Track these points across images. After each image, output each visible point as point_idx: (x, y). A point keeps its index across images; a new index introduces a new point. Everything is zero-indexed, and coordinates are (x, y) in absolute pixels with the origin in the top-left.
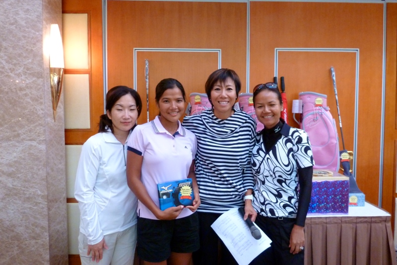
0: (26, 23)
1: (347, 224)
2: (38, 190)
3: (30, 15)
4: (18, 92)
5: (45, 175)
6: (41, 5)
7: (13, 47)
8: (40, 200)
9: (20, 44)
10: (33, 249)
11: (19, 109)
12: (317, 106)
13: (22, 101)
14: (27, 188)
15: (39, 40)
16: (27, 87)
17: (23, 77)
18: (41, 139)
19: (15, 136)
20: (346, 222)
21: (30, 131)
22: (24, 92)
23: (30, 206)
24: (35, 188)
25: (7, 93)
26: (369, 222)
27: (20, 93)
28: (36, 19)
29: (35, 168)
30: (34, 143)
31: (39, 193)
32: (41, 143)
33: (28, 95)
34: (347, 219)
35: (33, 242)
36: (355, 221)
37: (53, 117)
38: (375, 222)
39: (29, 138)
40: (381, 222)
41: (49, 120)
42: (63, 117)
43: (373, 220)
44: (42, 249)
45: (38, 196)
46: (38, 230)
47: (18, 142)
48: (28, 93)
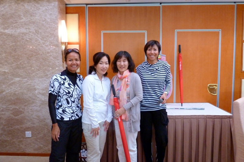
0: (50, 20)
1: (209, 119)
3: (52, 17)
4: (47, 54)
6: (57, 11)
7: (44, 32)
9: (48, 31)
11: (47, 63)
13: (49, 58)
15: (57, 29)
16: (51, 52)
17: (49, 47)
19: (45, 76)
22: (50, 54)
25: (42, 54)
28: (55, 18)
33: (52, 56)
37: (62, 66)
38: (224, 118)
40: (227, 118)
47: (47, 78)
48: (52, 54)
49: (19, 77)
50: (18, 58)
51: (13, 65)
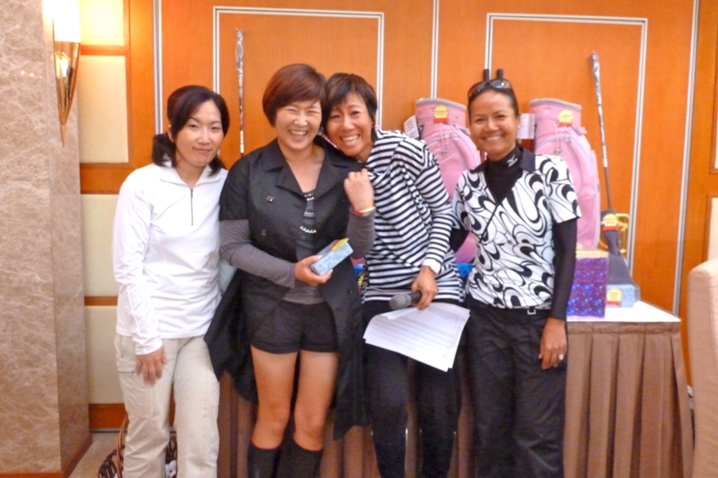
1: (603, 335)
2: (35, 274)
5: (49, 246)
8: (40, 293)
10: (26, 384)
12: (561, 125)
14: (15, 270)
17: (5, 59)
18: (41, 177)
20: (600, 332)
21: (19, 163)
23: (19, 304)
24: (30, 269)
26: (641, 332)
29: (30, 232)
30: (27, 186)
31: (38, 279)
32: (39, 185)
33: (15, 93)
34: (603, 326)
35: (27, 371)
36: (617, 330)
37: (60, 136)
38: (653, 332)
39: (17, 176)
40: (662, 332)
41: (54, 142)
42: (77, 139)
43: (649, 328)
44: (45, 384)
45: (36, 284)
46: (36, 350)
48: (15, 89)
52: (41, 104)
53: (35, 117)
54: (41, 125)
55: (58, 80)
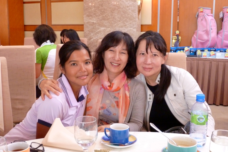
4: (127, 8)
11: (126, 15)
13: (128, 11)
16: (130, 6)
18: (135, 27)
19: (124, 26)
21: (130, 24)
22: (129, 8)
25: (122, 8)
27: (127, 9)
30: (132, 29)
39: (130, 26)
41: (137, 19)
47: (126, 28)
49: (104, 27)
50: (104, 12)
51: (100, 17)
52: (135, 11)
53: (134, 14)
54: (135, 16)
55: (138, 6)
